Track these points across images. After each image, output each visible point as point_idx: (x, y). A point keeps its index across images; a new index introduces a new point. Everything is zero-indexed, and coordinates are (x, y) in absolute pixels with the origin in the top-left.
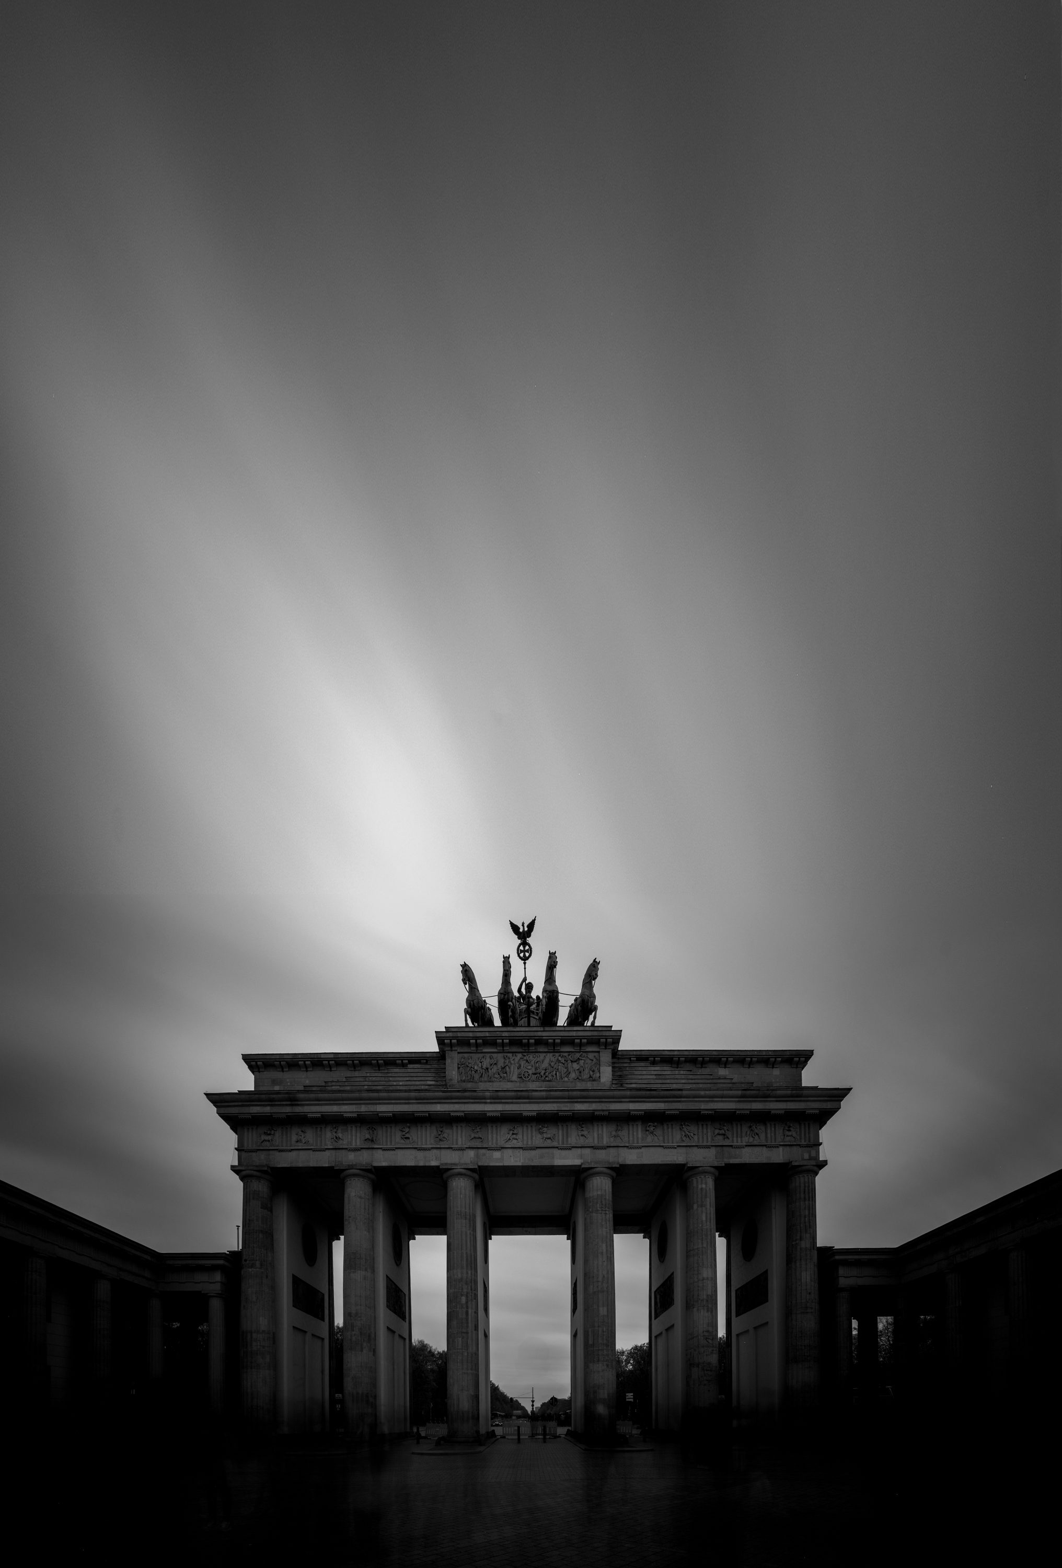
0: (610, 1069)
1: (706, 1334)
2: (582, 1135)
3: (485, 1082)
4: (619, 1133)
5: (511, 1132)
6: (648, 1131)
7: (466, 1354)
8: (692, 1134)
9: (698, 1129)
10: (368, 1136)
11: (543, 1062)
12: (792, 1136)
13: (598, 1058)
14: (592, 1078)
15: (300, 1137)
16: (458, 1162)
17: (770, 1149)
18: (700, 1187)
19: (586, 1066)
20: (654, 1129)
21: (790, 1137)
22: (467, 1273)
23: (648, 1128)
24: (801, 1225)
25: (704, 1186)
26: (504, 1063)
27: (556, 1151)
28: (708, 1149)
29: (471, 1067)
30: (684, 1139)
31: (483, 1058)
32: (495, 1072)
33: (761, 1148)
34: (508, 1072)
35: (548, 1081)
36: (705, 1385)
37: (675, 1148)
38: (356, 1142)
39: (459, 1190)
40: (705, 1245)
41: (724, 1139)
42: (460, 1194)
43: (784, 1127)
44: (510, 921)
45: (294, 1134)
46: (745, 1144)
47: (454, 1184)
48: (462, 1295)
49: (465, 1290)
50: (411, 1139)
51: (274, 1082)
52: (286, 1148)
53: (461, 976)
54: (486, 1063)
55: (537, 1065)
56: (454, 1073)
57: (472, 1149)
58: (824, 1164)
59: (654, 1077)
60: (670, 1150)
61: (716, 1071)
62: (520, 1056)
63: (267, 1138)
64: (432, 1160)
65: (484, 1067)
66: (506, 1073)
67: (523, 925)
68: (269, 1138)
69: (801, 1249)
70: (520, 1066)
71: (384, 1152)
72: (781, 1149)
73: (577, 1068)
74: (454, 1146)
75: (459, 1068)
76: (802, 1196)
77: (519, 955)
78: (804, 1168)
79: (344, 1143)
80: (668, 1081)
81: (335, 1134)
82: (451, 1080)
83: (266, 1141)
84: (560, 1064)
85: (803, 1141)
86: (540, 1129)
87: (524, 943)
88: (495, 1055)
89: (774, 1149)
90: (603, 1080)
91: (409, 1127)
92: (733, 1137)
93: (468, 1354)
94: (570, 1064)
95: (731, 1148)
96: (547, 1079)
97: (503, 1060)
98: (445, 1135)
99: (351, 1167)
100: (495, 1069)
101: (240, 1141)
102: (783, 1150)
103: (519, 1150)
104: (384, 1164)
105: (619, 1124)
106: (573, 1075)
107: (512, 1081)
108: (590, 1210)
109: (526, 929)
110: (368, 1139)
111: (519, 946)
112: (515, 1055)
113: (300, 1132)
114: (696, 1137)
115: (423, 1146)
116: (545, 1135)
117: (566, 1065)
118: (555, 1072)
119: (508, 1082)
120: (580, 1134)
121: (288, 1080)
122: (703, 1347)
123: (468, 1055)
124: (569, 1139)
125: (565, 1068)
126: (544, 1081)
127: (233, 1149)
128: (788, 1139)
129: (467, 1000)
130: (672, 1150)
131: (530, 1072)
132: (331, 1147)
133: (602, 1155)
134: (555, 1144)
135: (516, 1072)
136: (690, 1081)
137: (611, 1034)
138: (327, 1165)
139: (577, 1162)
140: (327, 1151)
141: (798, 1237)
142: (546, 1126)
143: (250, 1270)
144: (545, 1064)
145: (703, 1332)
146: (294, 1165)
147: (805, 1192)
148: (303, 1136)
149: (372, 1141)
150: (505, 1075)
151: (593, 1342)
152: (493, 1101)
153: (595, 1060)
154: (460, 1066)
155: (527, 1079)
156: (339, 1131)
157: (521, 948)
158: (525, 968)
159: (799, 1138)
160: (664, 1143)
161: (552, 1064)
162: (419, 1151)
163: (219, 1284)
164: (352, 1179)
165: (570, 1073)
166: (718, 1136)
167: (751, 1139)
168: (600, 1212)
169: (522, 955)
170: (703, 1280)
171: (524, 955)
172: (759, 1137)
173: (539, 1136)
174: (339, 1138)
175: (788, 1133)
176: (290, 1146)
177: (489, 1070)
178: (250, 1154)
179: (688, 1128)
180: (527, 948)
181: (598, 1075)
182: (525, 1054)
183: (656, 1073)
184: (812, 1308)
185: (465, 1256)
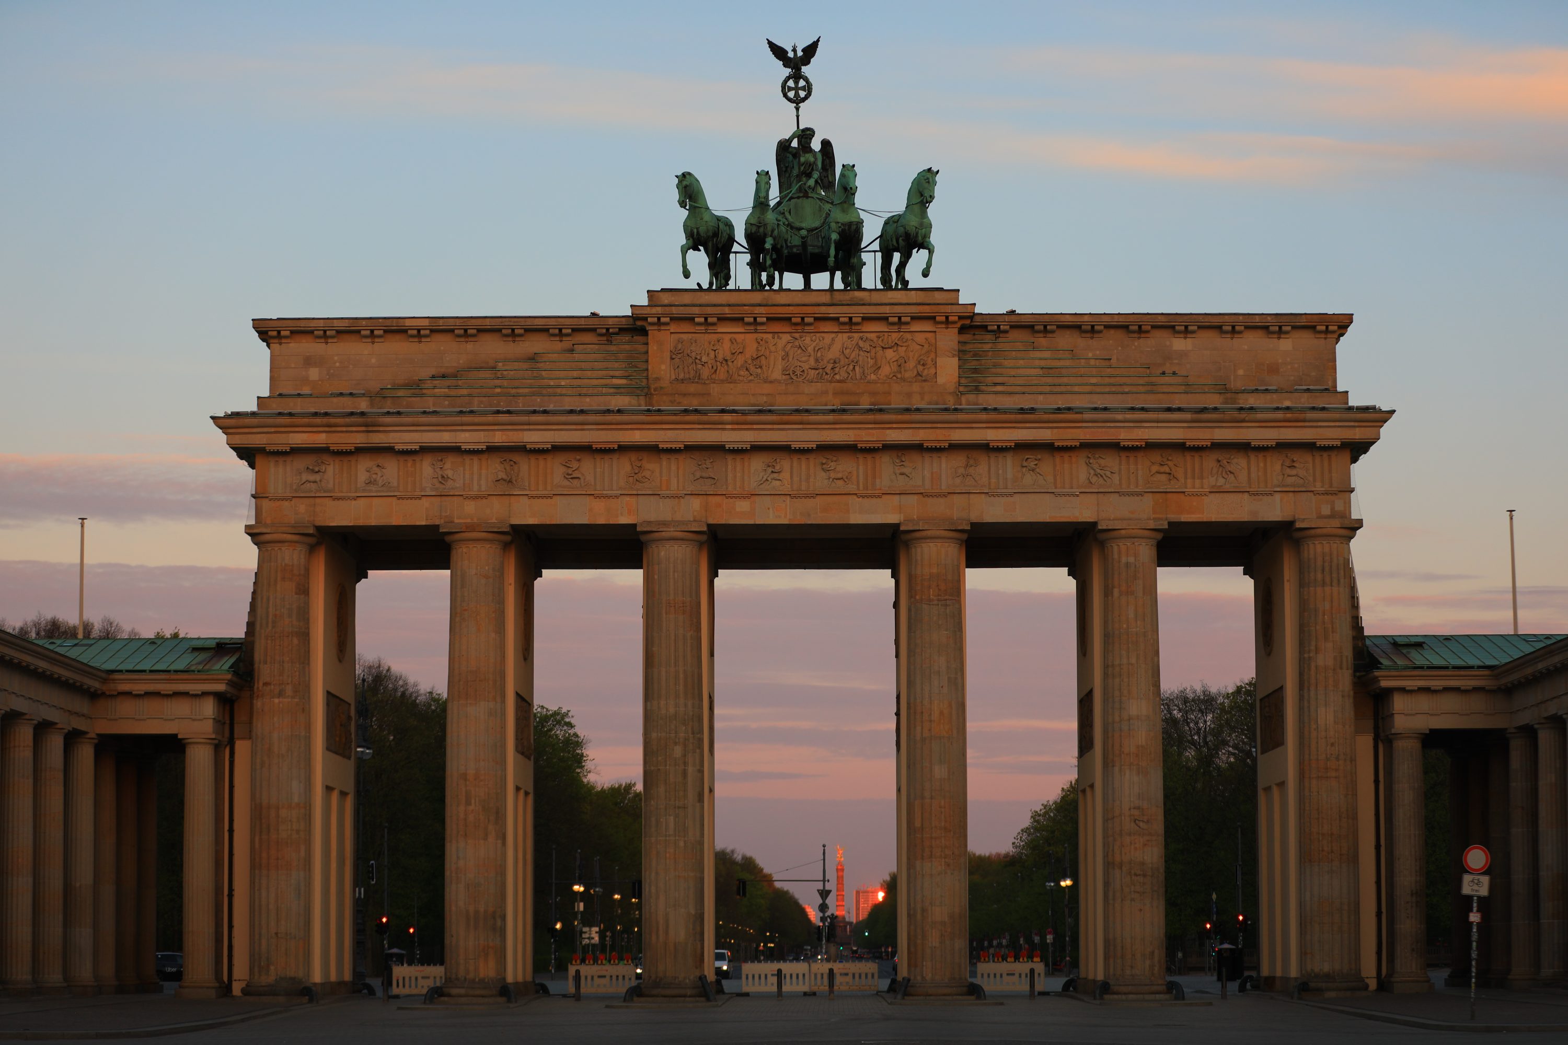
0: (955, 361)
1: (1136, 812)
2: (902, 474)
3: (722, 381)
4: (971, 470)
5: (770, 470)
6: (1026, 467)
7: (682, 844)
8: (1108, 473)
9: (1120, 464)
10: (502, 475)
11: (829, 348)
12: (1297, 475)
13: (934, 341)
14: (921, 376)
15: (374, 476)
16: (670, 520)
17: (1257, 497)
18: (1124, 560)
19: (911, 354)
20: (1036, 465)
21: (1293, 478)
22: (686, 706)
23: (1025, 464)
24: (1318, 627)
25: (1131, 560)
26: (758, 350)
27: (852, 500)
28: (1140, 498)
29: (696, 358)
30: (1094, 480)
31: (718, 341)
32: (739, 366)
33: (1240, 495)
34: (764, 367)
35: (839, 381)
36: (1132, 900)
37: (1077, 496)
38: (480, 486)
39: (672, 565)
40: (1133, 661)
41: (1170, 480)
42: (674, 572)
43: (1283, 461)
44: (767, 39)
45: (363, 468)
46: (1208, 490)
47: (662, 553)
48: (676, 744)
49: (682, 735)
50: (582, 480)
51: (308, 361)
52: (349, 494)
53: (675, 195)
54: (725, 349)
55: (819, 354)
56: (663, 367)
57: (696, 496)
58: (1359, 524)
59: (1040, 372)
60: (1067, 498)
61: (1168, 343)
62: (786, 338)
63: (312, 477)
64: (622, 514)
65: (720, 357)
66: (761, 367)
67: (794, 50)
68: (317, 477)
69: (1316, 667)
70: (787, 355)
71: (532, 500)
72: (1277, 497)
73: (895, 359)
74: (663, 492)
75: (672, 359)
76: (1319, 576)
77: (785, 95)
78: (1319, 531)
79: (458, 485)
80: (1065, 380)
81: (440, 473)
82: (658, 379)
83: (310, 482)
84: (861, 353)
85: (1318, 484)
86: (823, 464)
87: (797, 75)
88: (740, 337)
89: (1265, 498)
90: (940, 380)
91: (579, 460)
92: (1186, 478)
93: (685, 844)
94: (880, 352)
95: (1182, 496)
96: (837, 377)
97: (755, 345)
98: (647, 474)
99: (471, 528)
100: (740, 361)
101: (260, 481)
102: (1281, 500)
103: (783, 498)
104: (531, 521)
105: (970, 456)
106: (886, 370)
107: (771, 382)
108: (918, 597)
109: (800, 54)
110: (502, 479)
111: (786, 81)
112: (778, 336)
113: (375, 468)
114: (1116, 478)
115: (605, 492)
116: (833, 475)
117: (873, 354)
118: (851, 367)
119: (765, 382)
120: (898, 472)
121: (336, 358)
122: (1130, 834)
123: (690, 336)
124: (878, 481)
125: (872, 359)
126: (831, 382)
127: (249, 496)
128: (1290, 480)
129: (685, 226)
130: (1072, 498)
131: (806, 366)
132: (433, 493)
133: (938, 507)
134: (852, 488)
135: (780, 365)
136: (1107, 380)
137: (955, 309)
138: (424, 523)
139: (891, 518)
140: (424, 499)
141: (1313, 648)
142: (835, 459)
143: (276, 701)
144: (834, 353)
145: (1130, 809)
146: (361, 522)
147: (1323, 570)
148: (380, 474)
149: (510, 481)
150: (759, 371)
151: (922, 825)
152: (736, 426)
153: (926, 346)
154: (674, 356)
155: (800, 380)
156: (448, 465)
157: (791, 83)
158: (798, 117)
159: (1311, 479)
160: (1056, 488)
161: (847, 352)
162: (598, 499)
163: (211, 721)
164: (471, 546)
165: (880, 367)
166: (1158, 475)
167: (1221, 481)
168: (936, 602)
169: (791, 94)
170: (1129, 720)
171: (797, 95)
172: (1235, 477)
173: (823, 474)
174: (448, 478)
175: (1289, 471)
176: (356, 492)
177: (730, 363)
178: (280, 502)
179: (1102, 462)
180: (802, 83)
181: (933, 371)
182: (797, 335)
183: (1043, 363)
184: (1337, 770)
185: (681, 676)
